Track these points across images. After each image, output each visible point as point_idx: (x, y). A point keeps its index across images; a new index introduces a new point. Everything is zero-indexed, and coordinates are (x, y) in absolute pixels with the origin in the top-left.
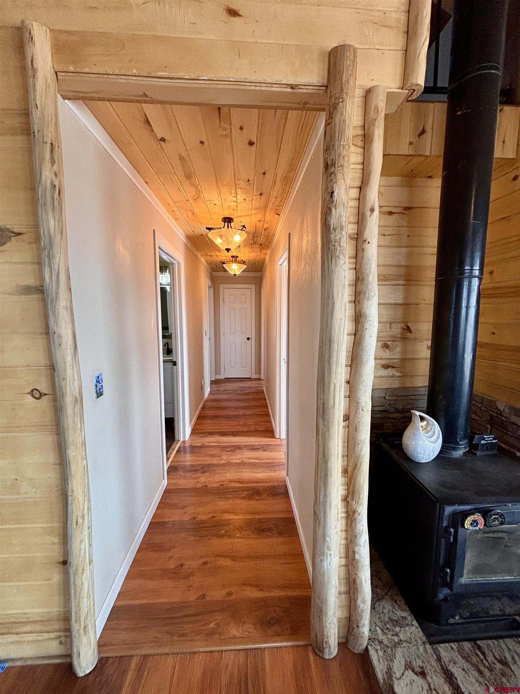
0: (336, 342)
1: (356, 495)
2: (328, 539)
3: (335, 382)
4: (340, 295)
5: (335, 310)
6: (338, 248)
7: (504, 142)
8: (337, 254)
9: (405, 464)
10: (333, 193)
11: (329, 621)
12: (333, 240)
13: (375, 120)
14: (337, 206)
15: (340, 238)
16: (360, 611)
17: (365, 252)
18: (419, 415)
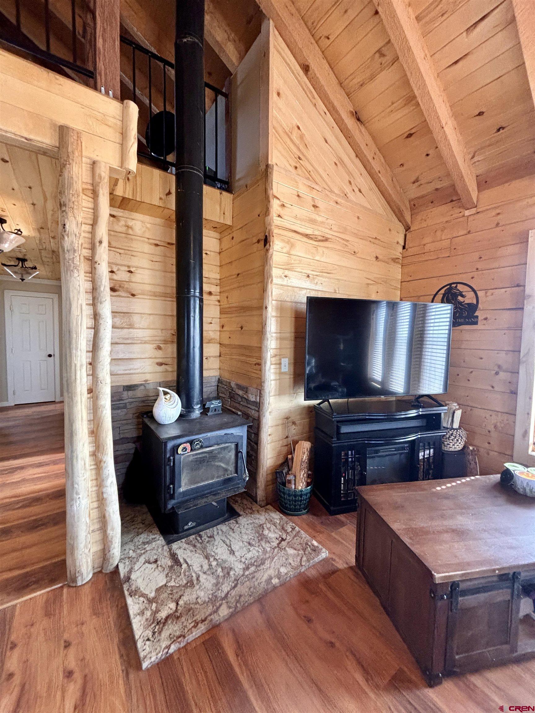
0: (74, 332)
1: (101, 449)
2: (76, 486)
3: (76, 362)
4: (76, 298)
5: (72, 309)
6: (72, 265)
7: (224, 214)
8: (72, 268)
9: (153, 427)
10: (65, 225)
11: (81, 553)
12: (67, 258)
13: (100, 183)
14: (70, 235)
15: (73, 258)
16: (110, 538)
17: (97, 271)
18: (163, 391)
